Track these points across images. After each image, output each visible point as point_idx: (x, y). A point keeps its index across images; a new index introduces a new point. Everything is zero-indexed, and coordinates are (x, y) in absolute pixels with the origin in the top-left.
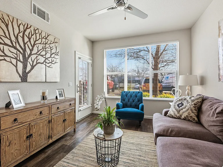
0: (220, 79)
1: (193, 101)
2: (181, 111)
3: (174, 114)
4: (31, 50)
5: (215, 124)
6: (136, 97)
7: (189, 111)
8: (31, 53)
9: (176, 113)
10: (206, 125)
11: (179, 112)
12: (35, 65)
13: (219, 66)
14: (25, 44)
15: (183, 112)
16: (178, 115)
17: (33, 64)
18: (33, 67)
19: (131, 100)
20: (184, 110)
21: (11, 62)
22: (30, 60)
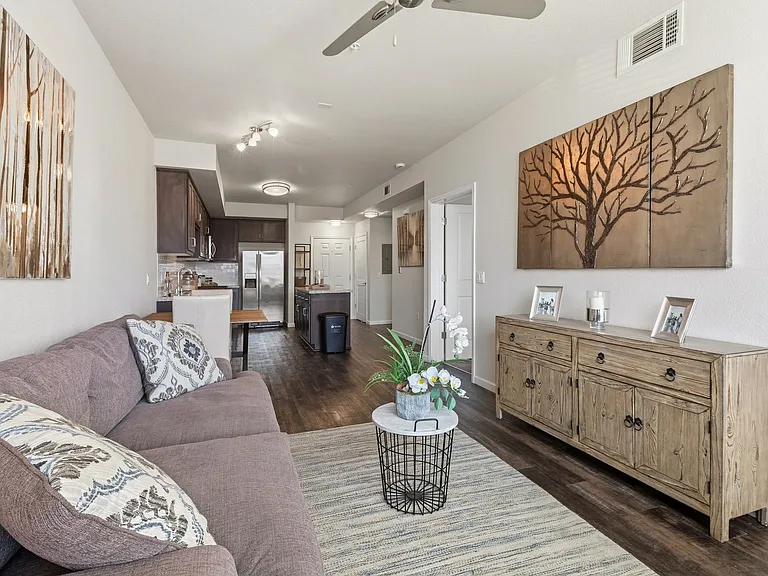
4: (604, 184)
8: (604, 189)
12: (616, 220)
14: (590, 175)
17: (608, 221)
18: (609, 226)
21: (566, 229)
22: (601, 211)
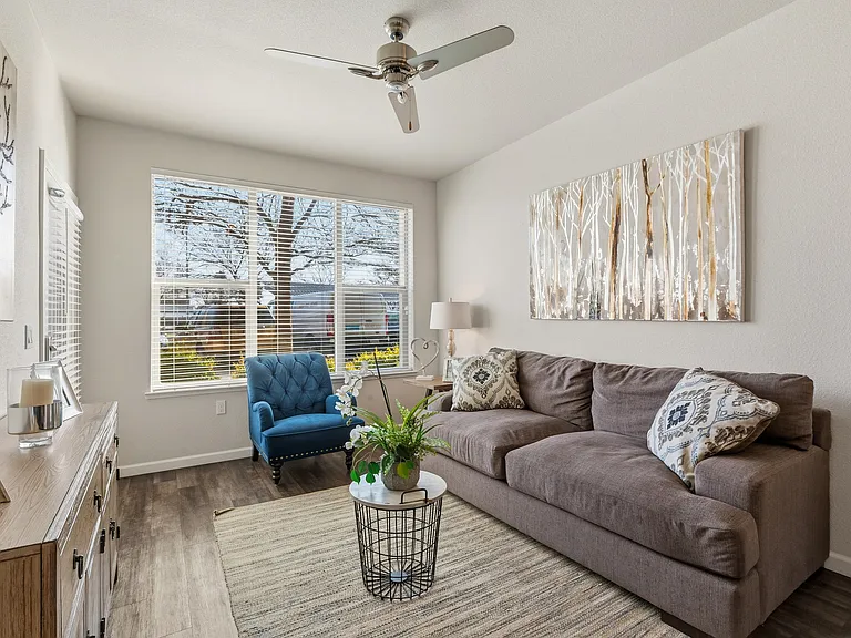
0: (533, 312)
1: (504, 362)
2: (491, 390)
3: (475, 399)
5: (568, 400)
6: (309, 373)
7: (507, 385)
9: (479, 396)
10: (546, 407)
11: (484, 392)
13: (531, 287)
15: (495, 392)
16: (484, 401)
19: (293, 388)
20: (495, 386)
